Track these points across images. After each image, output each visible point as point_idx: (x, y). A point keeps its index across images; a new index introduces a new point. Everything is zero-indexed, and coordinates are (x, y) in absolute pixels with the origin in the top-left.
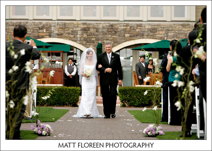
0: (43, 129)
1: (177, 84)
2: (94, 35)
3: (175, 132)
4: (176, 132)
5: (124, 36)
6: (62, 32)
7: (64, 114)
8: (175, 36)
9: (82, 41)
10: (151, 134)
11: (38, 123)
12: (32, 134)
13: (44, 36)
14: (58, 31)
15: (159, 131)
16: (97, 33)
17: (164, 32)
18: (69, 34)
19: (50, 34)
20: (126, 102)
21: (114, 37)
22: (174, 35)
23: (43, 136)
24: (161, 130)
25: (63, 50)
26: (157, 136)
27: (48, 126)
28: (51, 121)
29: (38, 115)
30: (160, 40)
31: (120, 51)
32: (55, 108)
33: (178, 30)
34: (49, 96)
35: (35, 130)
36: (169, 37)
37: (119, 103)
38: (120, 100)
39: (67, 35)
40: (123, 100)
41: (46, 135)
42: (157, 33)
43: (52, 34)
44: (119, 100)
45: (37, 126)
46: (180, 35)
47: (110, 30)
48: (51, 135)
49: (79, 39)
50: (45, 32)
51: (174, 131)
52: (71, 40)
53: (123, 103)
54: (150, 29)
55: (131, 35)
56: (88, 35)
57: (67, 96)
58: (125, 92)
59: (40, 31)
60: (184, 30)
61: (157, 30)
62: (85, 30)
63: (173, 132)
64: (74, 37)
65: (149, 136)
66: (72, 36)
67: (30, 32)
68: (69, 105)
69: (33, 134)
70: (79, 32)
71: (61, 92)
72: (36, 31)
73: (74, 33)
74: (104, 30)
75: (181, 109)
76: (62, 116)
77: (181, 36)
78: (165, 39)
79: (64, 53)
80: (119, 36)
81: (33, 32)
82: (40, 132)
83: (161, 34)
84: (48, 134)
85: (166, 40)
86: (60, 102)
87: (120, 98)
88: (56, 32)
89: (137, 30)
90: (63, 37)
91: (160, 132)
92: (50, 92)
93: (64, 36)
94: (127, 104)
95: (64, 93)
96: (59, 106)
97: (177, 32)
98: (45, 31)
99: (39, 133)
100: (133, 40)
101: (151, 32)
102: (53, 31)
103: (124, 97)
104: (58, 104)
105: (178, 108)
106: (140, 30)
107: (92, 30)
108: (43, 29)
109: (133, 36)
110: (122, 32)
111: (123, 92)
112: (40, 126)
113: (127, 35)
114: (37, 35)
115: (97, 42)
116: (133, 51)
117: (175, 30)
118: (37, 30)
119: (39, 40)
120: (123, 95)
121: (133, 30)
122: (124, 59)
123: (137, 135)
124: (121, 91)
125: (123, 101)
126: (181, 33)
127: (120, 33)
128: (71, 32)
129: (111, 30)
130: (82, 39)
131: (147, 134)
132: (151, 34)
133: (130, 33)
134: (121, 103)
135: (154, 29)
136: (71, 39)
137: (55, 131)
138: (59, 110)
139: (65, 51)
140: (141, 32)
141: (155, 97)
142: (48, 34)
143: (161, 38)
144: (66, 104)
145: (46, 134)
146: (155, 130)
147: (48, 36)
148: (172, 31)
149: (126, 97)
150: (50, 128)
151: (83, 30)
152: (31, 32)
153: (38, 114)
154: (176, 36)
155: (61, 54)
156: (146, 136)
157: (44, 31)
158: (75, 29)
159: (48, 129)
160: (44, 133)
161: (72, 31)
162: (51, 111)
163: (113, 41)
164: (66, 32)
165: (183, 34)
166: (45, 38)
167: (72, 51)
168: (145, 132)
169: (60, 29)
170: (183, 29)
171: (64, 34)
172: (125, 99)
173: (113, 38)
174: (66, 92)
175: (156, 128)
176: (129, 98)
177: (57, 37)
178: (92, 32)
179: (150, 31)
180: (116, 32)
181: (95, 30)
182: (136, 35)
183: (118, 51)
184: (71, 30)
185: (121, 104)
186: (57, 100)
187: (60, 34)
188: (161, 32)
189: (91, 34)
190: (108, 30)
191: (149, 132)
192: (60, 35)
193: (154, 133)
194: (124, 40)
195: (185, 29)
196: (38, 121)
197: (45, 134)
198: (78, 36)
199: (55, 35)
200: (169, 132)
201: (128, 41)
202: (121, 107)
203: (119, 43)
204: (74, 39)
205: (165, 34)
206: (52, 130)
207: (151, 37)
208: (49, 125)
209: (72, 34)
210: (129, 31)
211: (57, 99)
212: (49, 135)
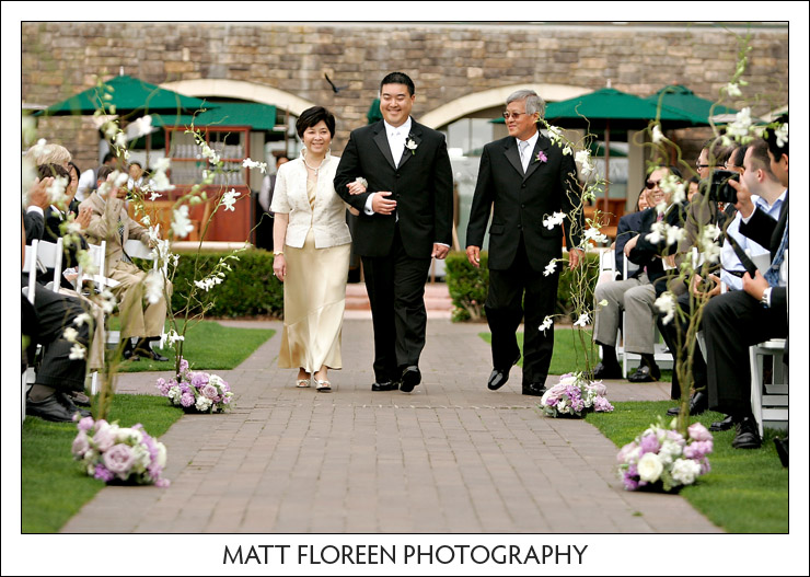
0: (197, 388)
1: (664, 233)
2: (358, 71)
3: (648, 402)
4: (652, 403)
5: (464, 74)
6: (248, 61)
7: (259, 344)
8: (642, 74)
9: (315, 94)
10: (568, 410)
11: (182, 370)
12: (164, 408)
13: (185, 75)
14: (234, 57)
15: (595, 399)
16: (368, 65)
17: (603, 62)
18: (270, 65)
19: (204, 66)
20: (473, 306)
21: (430, 77)
22: (639, 71)
23: (200, 412)
24: (603, 394)
25: (249, 124)
26: (589, 415)
27: (214, 379)
28: (219, 366)
29: (182, 342)
30: (588, 91)
31: (451, 127)
32: (227, 324)
33: (651, 53)
34: (220, 277)
35: (171, 394)
36: (620, 80)
37: (447, 309)
38: (453, 297)
39: (263, 71)
40: (462, 298)
41: (208, 412)
42: (579, 65)
43: (212, 67)
44: (447, 297)
45: (179, 380)
46: (659, 72)
47: (413, 54)
48: (226, 410)
49: (306, 85)
50: (186, 58)
51: (645, 400)
52: (277, 88)
53: (463, 307)
54: (555, 50)
55: (489, 71)
56: (337, 69)
57: (266, 283)
58: (469, 270)
59: (171, 55)
60: (675, 53)
61: (580, 54)
62: (326, 53)
63: (642, 403)
64: (290, 77)
65: (560, 416)
66: (281, 74)
67: (136, 61)
68: (275, 314)
69: (164, 405)
70: (307, 62)
71: (246, 268)
72: (156, 56)
73: (289, 63)
74: (395, 54)
75: (676, 320)
76: (252, 351)
77: (663, 77)
78: (609, 85)
79: (252, 134)
80: (447, 75)
81: (146, 59)
82: (187, 400)
83: (593, 68)
84: (215, 409)
85: (612, 90)
86: (242, 304)
87: (451, 292)
88: (227, 60)
89: (510, 54)
90: (252, 77)
91: (599, 401)
92: (224, 264)
93: (253, 74)
94: (476, 312)
95: (256, 273)
96: (239, 318)
97: (648, 60)
98: (186, 55)
99: (184, 404)
100: (495, 87)
101: (558, 60)
102: (213, 57)
103: (466, 287)
104: (234, 309)
105: (665, 314)
106: (519, 54)
107: (351, 55)
108: (181, 50)
109: (496, 76)
110: (457, 59)
111: (462, 270)
112: (189, 381)
113: (473, 72)
114: (158, 70)
115: (371, 95)
116: (494, 128)
117: (642, 56)
118: (160, 52)
119: (166, 86)
120: (462, 280)
121: (497, 56)
122: (464, 155)
123: (517, 411)
124: (454, 266)
125: (463, 302)
126: (662, 65)
127: (448, 63)
128: (277, 60)
129: (419, 53)
130: (318, 84)
131: (553, 408)
132: (558, 67)
133: (485, 64)
134: (455, 308)
135: (568, 50)
136: (276, 84)
137: (237, 398)
138: (242, 330)
139: (256, 126)
140: (525, 63)
141: (580, 284)
142: (197, 67)
143: (592, 83)
144: (264, 312)
145: (210, 408)
146: (583, 393)
147: (198, 75)
148: (633, 59)
149: (473, 286)
150: (222, 386)
151: (320, 54)
152: (140, 60)
153: (182, 338)
154: (646, 75)
155: (243, 137)
156: (551, 416)
157: (182, 55)
158: (291, 50)
159: (215, 389)
160: (203, 402)
161: (282, 58)
162: (214, 335)
163: (424, 92)
164: (260, 59)
165: (669, 69)
166: (187, 79)
167: (280, 128)
168: (548, 401)
169: (241, 50)
170: (670, 53)
171: (254, 66)
172: (468, 295)
173: (426, 81)
174: (263, 270)
175: (583, 388)
176: (482, 289)
177: (229, 75)
178: (353, 61)
179: (555, 57)
180: (435, 62)
181: (362, 54)
182: (504, 71)
183: (444, 127)
184: (279, 51)
185: (453, 313)
186: (231, 297)
187: (239, 66)
188: (592, 63)
189: (349, 69)
190: (407, 54)
191: (561, 400)
192: (239, 72)
193: (577, 405)
194: (463, 90)
195: (678, 51)
196: (183, 361)
197: (205, 408)
198: (304, 74)
199: (220, 69)
200: (628, 403)
201: (477, 91)
202: (454, 321)
203: (446, 100)
204: (287, 84)
205: (608, 70)
206: (229, 393)
207: (558, 80)
208: (219, 378)
209: (282, 68)
210: (480, 56)
211: (231, 293)
212: (219, 411)
